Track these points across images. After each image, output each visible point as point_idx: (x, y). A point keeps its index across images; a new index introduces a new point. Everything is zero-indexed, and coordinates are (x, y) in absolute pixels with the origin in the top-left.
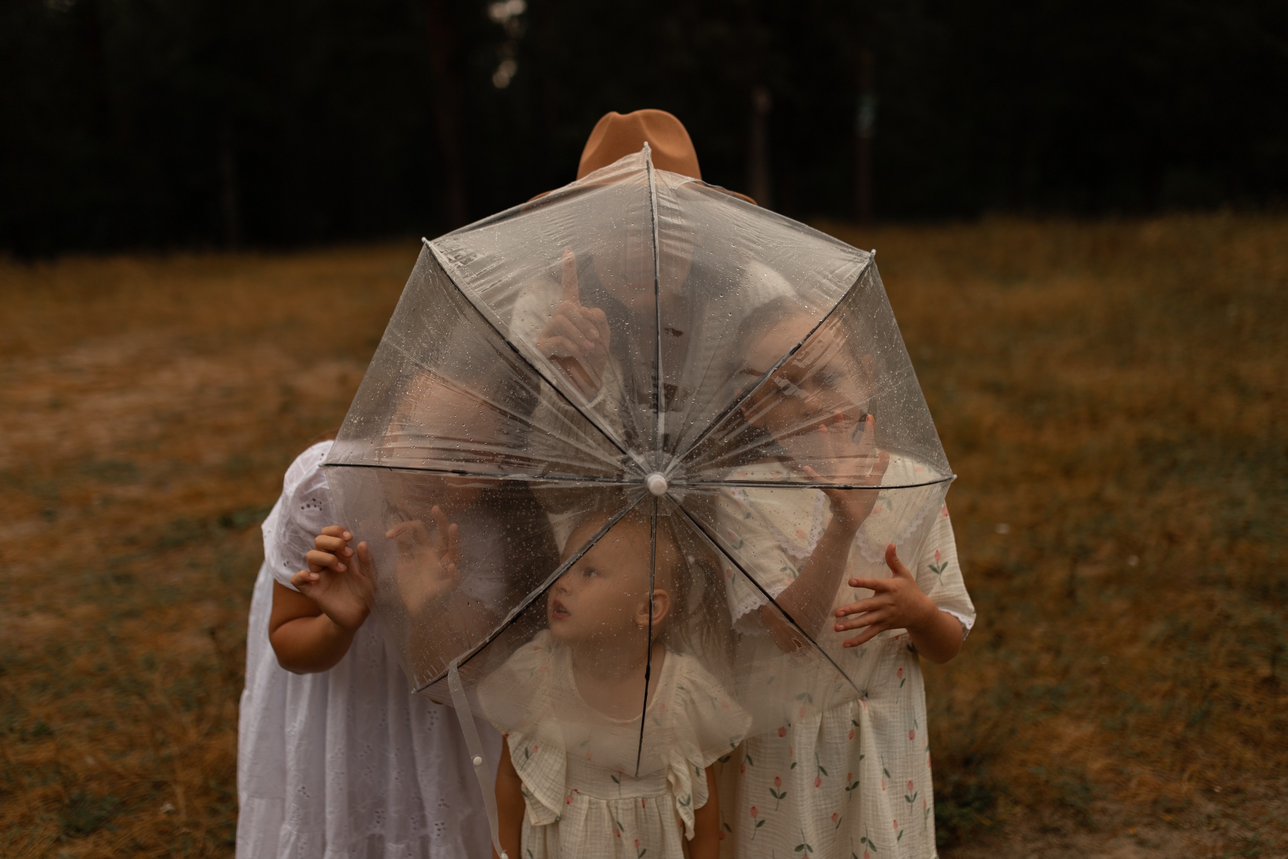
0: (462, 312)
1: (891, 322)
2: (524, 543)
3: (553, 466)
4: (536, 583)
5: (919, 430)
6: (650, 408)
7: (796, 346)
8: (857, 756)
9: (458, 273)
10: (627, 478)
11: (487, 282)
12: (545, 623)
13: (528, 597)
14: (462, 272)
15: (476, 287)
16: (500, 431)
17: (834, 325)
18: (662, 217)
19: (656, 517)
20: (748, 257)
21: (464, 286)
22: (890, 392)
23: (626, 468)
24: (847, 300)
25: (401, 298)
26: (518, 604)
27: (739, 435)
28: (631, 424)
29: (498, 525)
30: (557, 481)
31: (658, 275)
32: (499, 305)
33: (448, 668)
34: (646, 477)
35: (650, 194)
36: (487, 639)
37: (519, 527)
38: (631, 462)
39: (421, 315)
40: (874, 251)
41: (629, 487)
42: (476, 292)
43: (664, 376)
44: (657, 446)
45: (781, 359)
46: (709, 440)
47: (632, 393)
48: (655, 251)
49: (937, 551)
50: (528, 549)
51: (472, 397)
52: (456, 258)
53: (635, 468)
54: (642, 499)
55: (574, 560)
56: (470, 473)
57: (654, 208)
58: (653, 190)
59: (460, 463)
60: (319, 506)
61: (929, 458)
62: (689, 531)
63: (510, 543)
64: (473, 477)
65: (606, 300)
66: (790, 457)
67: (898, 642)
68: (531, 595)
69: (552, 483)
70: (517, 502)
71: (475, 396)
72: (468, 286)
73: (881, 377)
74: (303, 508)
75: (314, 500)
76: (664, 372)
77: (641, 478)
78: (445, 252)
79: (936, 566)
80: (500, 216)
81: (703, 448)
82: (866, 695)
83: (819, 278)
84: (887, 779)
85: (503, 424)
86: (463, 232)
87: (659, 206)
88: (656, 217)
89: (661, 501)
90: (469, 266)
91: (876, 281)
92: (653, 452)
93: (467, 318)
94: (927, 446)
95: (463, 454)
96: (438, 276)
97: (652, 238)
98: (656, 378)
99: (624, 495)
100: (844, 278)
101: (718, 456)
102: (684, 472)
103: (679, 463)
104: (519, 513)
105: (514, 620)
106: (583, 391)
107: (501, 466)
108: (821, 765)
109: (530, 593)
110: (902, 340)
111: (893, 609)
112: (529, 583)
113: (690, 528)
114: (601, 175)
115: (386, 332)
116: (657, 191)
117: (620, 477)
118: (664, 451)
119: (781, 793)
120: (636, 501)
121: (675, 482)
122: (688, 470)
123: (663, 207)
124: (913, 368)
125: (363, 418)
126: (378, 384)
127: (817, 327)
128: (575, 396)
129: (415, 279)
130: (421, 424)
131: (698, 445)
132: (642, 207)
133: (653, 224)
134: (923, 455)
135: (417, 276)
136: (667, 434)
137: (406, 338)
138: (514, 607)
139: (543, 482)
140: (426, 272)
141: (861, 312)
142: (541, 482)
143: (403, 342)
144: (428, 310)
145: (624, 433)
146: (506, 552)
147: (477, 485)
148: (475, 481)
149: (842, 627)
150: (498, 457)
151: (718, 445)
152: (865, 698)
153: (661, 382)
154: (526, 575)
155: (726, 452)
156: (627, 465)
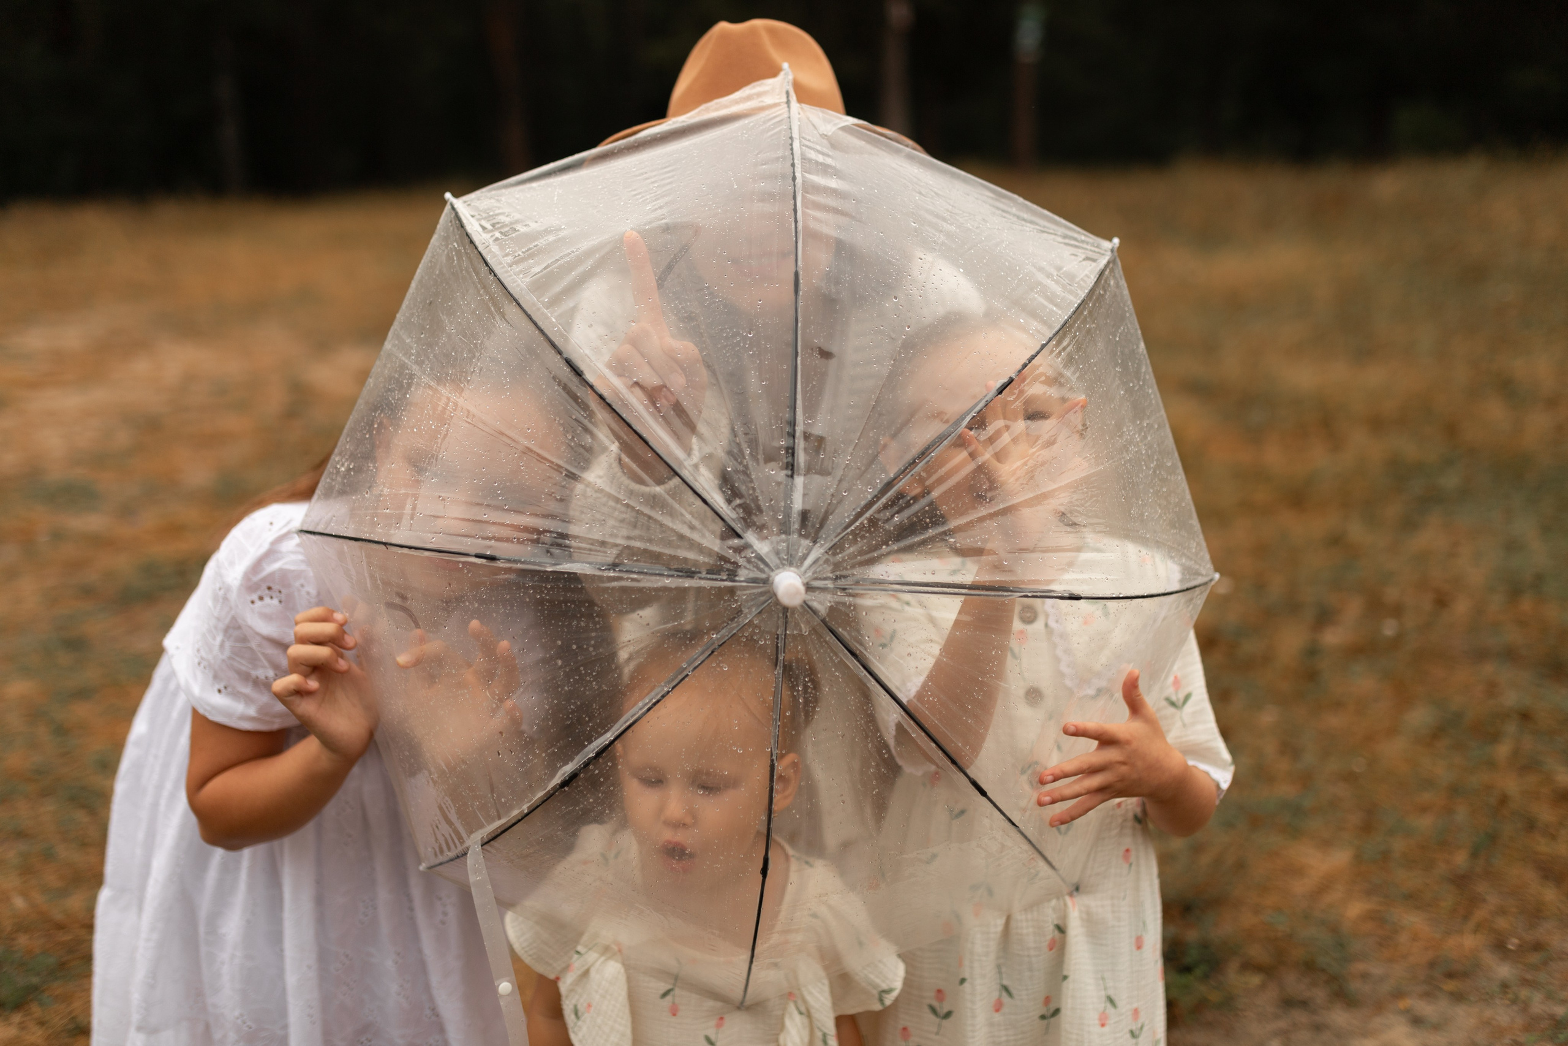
0: (498, 309)
1: (1138, 347)
2: (582, 668)
3: (630, 551)
4: (600, 730)
5: (1173, 509)
6: (782, 469)
8: (1058, 973)
9: (495, 249)
10: (743, 574)
11: (538, 264)
12: (612, 788)
13: (586, 750)
14: (502, 248)
15: (520, 272)
16: (551, 495)
17: (1064, 349)
18: (807, 175)
19: (785, 635)
20: (935, 242)
21: (503, 270)
22: (1136, 452)
23: (741, 560)
24: (1082, 313)
25: (413, 285)
26: (572, 759)
27: (915, 514)
28: (751, 492)
29: (544, 641)
30: (635, 576)
31: (800, 263)
32: (555, 301)
33: (469, 843)
34: (772, 574)
35: (790, 141)
36: (525, 808)
37: (574, 644)
38: (749, 551)
39: (440, 312)
40: (1116, 241)
41: (745, 588)
42: (519, 279)
43: (804, 421)
44: (790, 528)
45: (984, 400)
47: (754, 444)
48: (796, 228)
49: (1176, 677)
50: (588, 678)
51: (509, 441)
52: (493, 225)
53: (756, 561)
54: (764, 608)
55: (659, 697)
57: (796, 161)
58: (795, 135)
59: (487, 542)
60: (277, 597)
61: (1186, 551)
62: (834, 658)
63: (561, 667)
64: (508, 565)
65: (719, 301)
66: (991, 550)
67: (1121, 813)
69: (627, 579)
70: (573, 606)
71: (514, 441)
72: (509, 269)
73: (1125, 429)
75: (269, 588)
76: (804, 415)
77: (764, 576)
78: (478, 217)
79: (1174, 698)
80: (564, 165)
81: (860, 533)
82: (1077, 889)
83: (1040, 277)
85: (555, 484)
87: (804, 158)
88: (798, 175)
89: (793, 613)
90: (512, 239)
91: (1120, 286)
92: (783, 536)
93: (505, 319)
94: (1183, 533)
95: (493, 529)
96: (467, 253)
97: (793, 207)
98: (793, 423)
99: (736, 601)
100: (1077, 280)
101: (883, 545)
102: (830, 568)
103: (823, 555)
104: (575, 622)
105: (565, 783)
106: (678, 438)
107: (551, 550)
108: (1005, 982)
109: (589, 743)
110: (1152, 375)
111: (1124, 769)
112: (588, 729)
113: (836, 654)
114: (717, 110)
115: (390, 334)
116: (801, 137)
117: (732, 575)
118: (800, 535)
119: (945, 1010)
120: (755, 611)
121: (815, 584)
122: (837, 566)
123: (810, 160)
124: (1165, 416)
125: (353, 464)
126: (375, 413)
127: (1038, 353)
128: (668, 446)
129: (433, 257)
131: (853, 528)
132: (777, 159)
133: (795, 185)
134: (1179, 546)
135: (436, 251)
136: (806, 510)
137: (418, 345)
138: (566, 763)
139: (614, 576)
140: (450, 246)
141: (1100, 331)
142: (610, 577)
143: (414, 351)
144: (450, 304)
145: (740, 506)
146: (555, 681)
147: (513, 576)
148: (509, 570)
149: (1047, 799)
150: (547, 536)
151: (882, 528)
152: (1075, 893)
153: (799, 429)
154: (584, 716)
155: (894, 540)
156: (743, 555)
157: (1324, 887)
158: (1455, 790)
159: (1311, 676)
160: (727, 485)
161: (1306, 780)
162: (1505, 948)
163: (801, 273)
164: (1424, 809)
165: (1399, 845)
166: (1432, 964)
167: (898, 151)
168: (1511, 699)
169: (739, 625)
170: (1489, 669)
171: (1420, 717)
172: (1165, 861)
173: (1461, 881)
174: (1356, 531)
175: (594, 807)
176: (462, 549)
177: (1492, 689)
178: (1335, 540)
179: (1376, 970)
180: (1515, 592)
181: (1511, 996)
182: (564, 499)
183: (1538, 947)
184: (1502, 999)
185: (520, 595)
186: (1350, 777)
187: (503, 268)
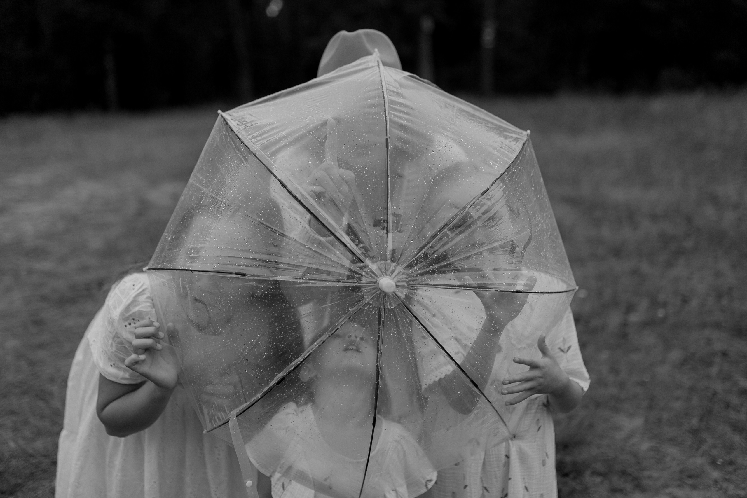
0: (245, 159)
1: (540, 180)
2: (287, 327)
5: (558, 255)
6: (382, 230)
7: (485, 189)
8: (507, 478)
9: (243, 132)
10: (364, 280)
11: (265, 138)
14: (247, 132)
15: (256, 142)
16: (271, 244)
18: (390, 97)
19: (385, 309)
20: (449, 128)
21: (247, 142)
22: (542, 227)
23: (363, 273)
24: (517, 161)
26: (282, 371)
27: (445, 251)
28: (368, 241)
30: (313, 281)
31: (388, 135)
33: (230, 416)
34: (378, 279)
35: (381, 82)
36: (259, 396)
37: (283, 315)
38: (367, 268)
39: (217, 163)
40: (529, 132)
41: (365, 286)
42: (256, 145)
43: (392, 208)
44: (386, 257)
45: (475, 198)
46: (424, 254)
48: (386, 119)
49: (564, 338)
50: (290, 331)
51: (251, 219)
52: (242, 123)
53: (370, 273)
54: (375, 295)
55: (324, 339)
56: (249, 275)
57: (384, 90)
58: (383, 79)
59: (241, 267)
62: (407, 320)
63: (277, 327)
64: (251, 278)
65: (351, 153)
67: (537, 401)
68: (292, 364)
69: (309, 283)
71: (254, 219)
72: (250, 141)
73: (537, 216)
74: (126, 326)
75: (134, 319)
76: (392, 205)
77: (374, 280)
78: (235, 120)
79: (563, 348)
80: (274, 96)
81: (419, 260)
82: (514, 437)
84: (526, 493)
86: (247, 107)
87: (387, 89)
88: (386, 96)
89: (389, 298)
91: (531, 152)
92: (383, 262)
93: (249, 163)
94: (562, 265)
95: (244, 261)
96: (230, 136)
97: (384, 110)
98: (387, 209)
99: (361, 292)
101: (430, 266)
102: (406, 276)
103: (402, 270)
104: (284, 304)
105: (279, 383)
107: (272, 270)
108: (485, 485)
109: (291, 363)
112: (290, 356)
113: (408, 318)
114: (345, 70)
115: (192, 175)
116: (386, 80)
117: (359, 280)
118: (391, 261)
120: (370, 298)
121: (399, 284)
122: (409, 275)
123: (390, 90)
125: (174, 236)
127: (499, 178)
129: (213, 139)
130: (214, 239)
131: (416, 257)
132: (375, 89)
133: (384, 101)
135: (214, 136)
136: (394, 249)
137: (206, 179)
138: (279, 373)
139: (303, 282)
140: (221, 134)
141: (525, 170)
142: (301, 282)
143: (204, 182)
144: (222, 159)
145: (362, 247)
146: (274, 333)
147: (254, 283)
148: (252, 280)
149: (506, 392)
150: (270, 263)
151: (430, 258)
152: (514, 439)
153: (390, 212)
154: (288, 350)
155: (436, 264)
156: (364, 270)
157: (631, 435)
158: (692, 389)
159: (624, 336)
160: (356, 237)
161: (622, 385)
162: (717, 464)
163: (389, 139)
164: (677, 399)
165: (665, 415)
166: (681, 472)
167: (429, 89)
168: (718, 346)
169: (362, 304)
170: (707, 332)
171: (675, 355)
172: (556, 423)
173: (695, 432)
174: (645, 267)
175: (293, 394)
176: (229, 271)
177: (709, 342)
178: (635, 272)
179: (655, 474)
180: (719, 296)
181: (719, 486)
182: (278, 246)
183: (731, 463)
184: (714, 487)
185: (257, 292)
186: (642, 384)
187: (247, 140)
